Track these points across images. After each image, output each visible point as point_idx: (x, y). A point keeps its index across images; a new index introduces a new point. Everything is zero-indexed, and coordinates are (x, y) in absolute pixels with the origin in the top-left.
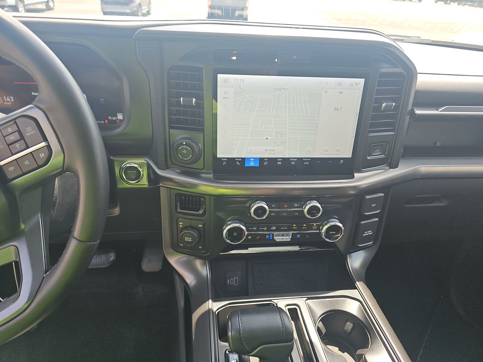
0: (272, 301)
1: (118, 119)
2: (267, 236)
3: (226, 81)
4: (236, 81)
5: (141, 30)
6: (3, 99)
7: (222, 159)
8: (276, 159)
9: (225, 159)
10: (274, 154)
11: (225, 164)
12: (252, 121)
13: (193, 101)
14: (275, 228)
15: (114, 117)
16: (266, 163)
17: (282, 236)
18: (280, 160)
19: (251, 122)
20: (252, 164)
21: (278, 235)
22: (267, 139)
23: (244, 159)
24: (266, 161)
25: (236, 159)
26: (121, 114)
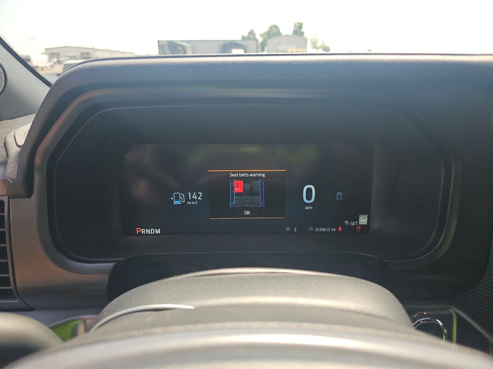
1: (360, 224)
6: (187, 196)
15: (353, 221)
26: (366, 216)
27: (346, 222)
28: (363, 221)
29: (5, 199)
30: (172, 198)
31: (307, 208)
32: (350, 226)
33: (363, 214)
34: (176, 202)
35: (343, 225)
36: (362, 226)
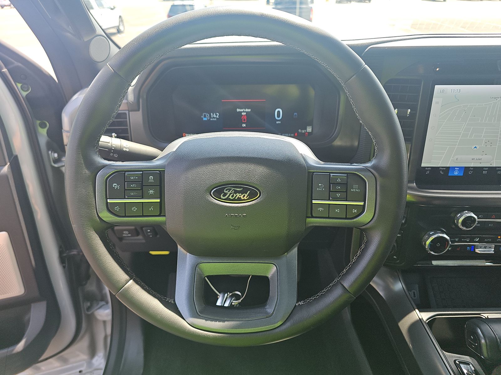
0: (481, 314)
1: (307, 131)
2: (468, 248)
3: (443, 91)
4: (453, 91)
5: (373, 47)
6: (210, 116)
7: (426, 169)
8: (482, 168)
9: (429, 169)
10: (481, 163)
11: (428, 173)
12: (463, 129)
13: (408, 112)
14: (478, 240)
15: (303, 130)
16: (470, 172)
17: (484, 248)
18: (486, 169)
19: (462, 131)
20: (456, 173)
21: (480, 247)
22: (475, 147)
23: (448, 168)
24: (472, 170)
25: (440, 168)
26: (311, 127)
27: (300, 131)
28: (309, 130)
29: (127, 112)
30: (202, 117)
31: (277, 122)
32: (302, 133)
33: (309, 125)
34: (205, 119)
35: (298, 133)
36: (308, 133)
